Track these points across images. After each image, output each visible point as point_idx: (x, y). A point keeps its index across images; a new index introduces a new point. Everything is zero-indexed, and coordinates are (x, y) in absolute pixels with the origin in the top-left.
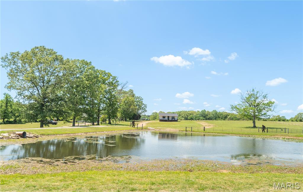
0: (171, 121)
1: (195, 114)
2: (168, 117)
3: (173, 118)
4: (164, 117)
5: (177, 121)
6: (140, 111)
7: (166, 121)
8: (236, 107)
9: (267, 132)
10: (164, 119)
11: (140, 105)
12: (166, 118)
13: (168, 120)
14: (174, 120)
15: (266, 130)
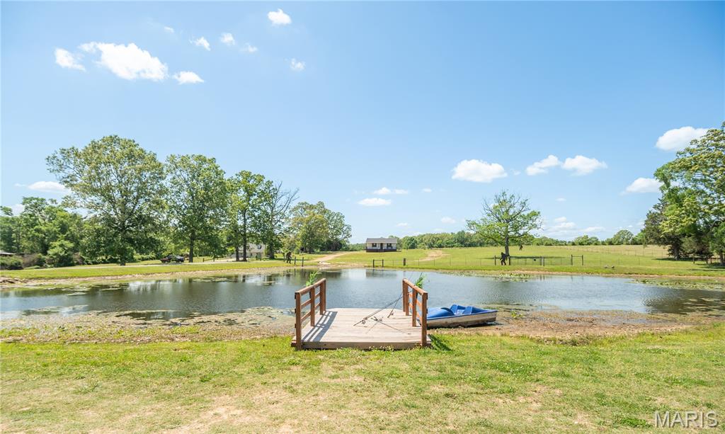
0: (385, 251)
1: (446, 239)
2: (382, 244)
3: (389, 245)
4: (374, 245)
5: (395, 250)
6: (340, 237)
7: (377, 251)
8: (474, 223)
9: (510, 264)
10: (374, 248)
11: (339, 226)
12: (378, 247)
13: (381, 250)
14: (390, 248)
15: (507, 261)
